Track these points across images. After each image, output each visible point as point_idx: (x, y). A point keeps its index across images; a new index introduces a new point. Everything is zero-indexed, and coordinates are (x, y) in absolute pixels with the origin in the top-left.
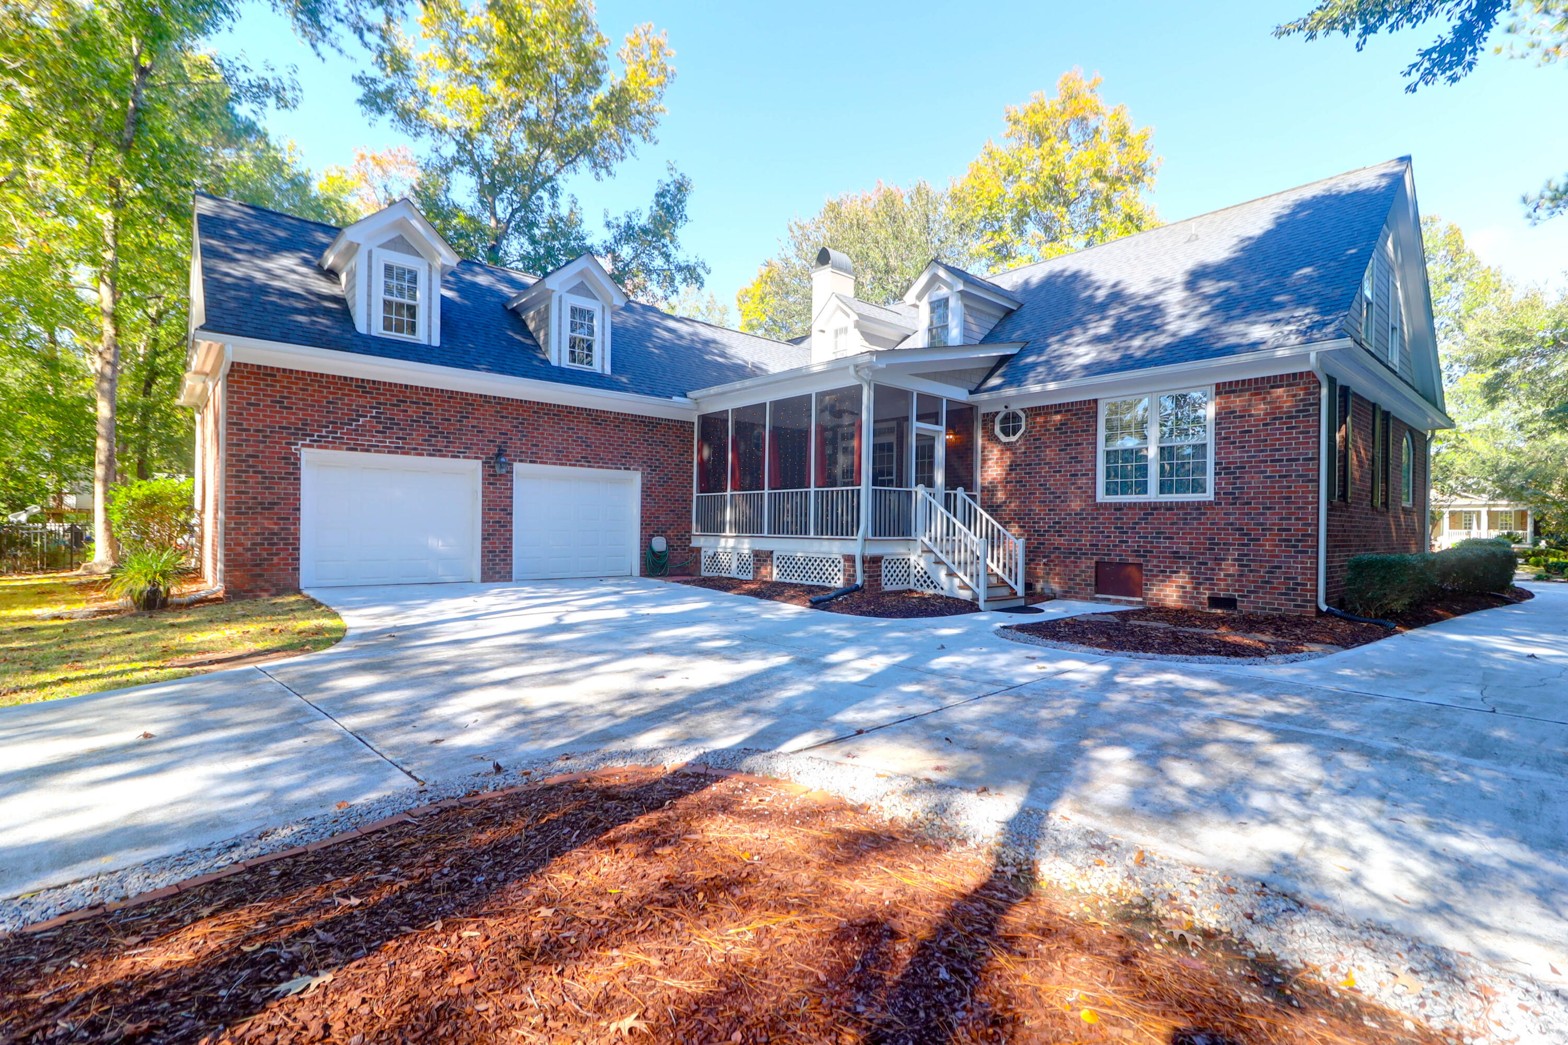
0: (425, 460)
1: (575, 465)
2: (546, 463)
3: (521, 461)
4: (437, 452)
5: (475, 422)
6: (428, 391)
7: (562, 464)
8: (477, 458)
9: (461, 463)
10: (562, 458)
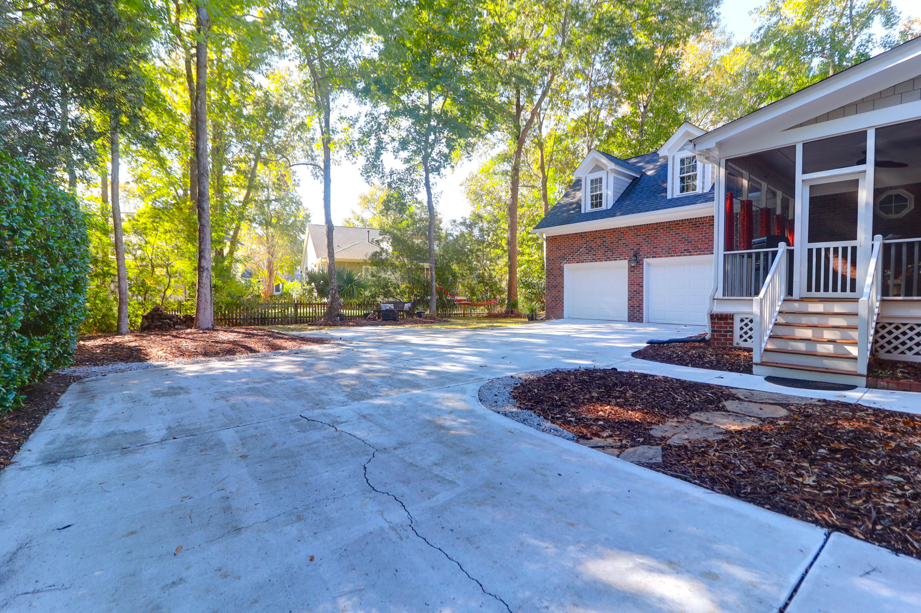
0: (604, 263)
1: (680, 256)
2: (662, 257)
3: (647, 257)
4: (608, 259)
5: (624, 241)
6: (604, 231)
7: (671, 256)
8: (625, 259)
9: (618, 262)
10: (671, 252)
